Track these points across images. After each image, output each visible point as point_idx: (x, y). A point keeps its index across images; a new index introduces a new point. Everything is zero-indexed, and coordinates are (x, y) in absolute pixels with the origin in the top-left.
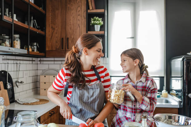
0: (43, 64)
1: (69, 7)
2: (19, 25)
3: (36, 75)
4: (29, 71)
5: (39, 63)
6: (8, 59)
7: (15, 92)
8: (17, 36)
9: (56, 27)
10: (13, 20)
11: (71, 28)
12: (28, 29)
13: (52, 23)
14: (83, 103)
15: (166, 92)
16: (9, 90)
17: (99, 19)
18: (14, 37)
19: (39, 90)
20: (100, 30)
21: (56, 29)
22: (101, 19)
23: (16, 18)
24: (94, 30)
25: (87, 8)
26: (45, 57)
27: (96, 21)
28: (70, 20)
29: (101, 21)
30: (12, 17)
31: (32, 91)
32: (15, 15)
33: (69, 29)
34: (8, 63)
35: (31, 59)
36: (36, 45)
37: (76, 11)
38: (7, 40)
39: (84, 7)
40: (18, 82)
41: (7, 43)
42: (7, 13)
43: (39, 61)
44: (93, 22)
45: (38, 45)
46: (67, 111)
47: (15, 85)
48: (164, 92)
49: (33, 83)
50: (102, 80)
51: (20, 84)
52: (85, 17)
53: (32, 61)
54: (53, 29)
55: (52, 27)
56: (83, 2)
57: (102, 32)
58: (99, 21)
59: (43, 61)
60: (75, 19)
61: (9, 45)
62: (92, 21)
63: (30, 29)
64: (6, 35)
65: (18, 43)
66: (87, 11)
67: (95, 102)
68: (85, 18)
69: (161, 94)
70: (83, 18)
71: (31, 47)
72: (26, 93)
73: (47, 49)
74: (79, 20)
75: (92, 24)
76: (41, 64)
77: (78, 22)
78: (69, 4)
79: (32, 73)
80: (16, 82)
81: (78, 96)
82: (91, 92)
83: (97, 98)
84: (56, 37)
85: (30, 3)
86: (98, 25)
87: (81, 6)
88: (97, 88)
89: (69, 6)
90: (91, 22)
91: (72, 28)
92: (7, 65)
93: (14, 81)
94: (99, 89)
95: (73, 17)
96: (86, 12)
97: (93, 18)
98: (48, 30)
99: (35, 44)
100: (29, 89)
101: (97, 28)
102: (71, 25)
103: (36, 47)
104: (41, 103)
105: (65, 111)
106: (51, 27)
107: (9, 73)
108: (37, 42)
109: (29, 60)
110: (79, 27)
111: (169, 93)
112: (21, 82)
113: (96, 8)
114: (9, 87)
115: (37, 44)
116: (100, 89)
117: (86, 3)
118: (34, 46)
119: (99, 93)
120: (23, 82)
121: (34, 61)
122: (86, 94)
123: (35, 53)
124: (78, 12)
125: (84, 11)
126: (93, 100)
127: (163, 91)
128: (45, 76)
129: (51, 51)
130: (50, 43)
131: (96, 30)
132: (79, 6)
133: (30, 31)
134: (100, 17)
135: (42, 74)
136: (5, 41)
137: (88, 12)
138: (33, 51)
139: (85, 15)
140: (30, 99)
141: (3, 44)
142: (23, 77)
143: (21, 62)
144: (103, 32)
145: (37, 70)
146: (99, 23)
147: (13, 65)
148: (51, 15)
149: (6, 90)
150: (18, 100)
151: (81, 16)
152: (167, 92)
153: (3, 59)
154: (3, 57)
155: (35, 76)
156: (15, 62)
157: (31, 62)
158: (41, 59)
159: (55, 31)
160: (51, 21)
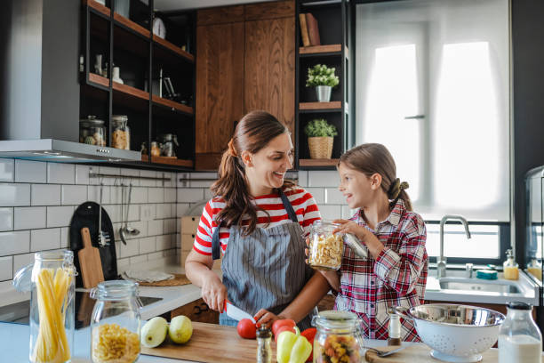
0: (190, 188)
1: (251, 43)
2: (125, 94)
3: (174, 215)
4: (154, 205)
5: (180, 184)
6: (103, 175)
7: (118, 257)
8: (123, 119)
9: (221, 94)
10: (111, 82)
11: (256, 96)
12: (148, 101)
13: (209, 85)
14: (251, 270)
15: (514, 265)
16: (102, 250)
17: (329, 70)
18: (116, 121)
19: (180, 255)
20: (332, 100)
21: (221, 98)
22: (334, 69)
23: (121, 77)
24: (316, 100)
25: (298, 43)
26: (193, 169)
27: (321, 76)
28: (255, 75)
29: (333, 76)
30: (110, 76)
31: (164, 256)
32: (117, 70)
33: (253, 98)
34: (102, 185)
35: (159, 174)
36: (172, 141)
37: (271, 53)
38: (99, 129)
39: (289, 42)
40: (127, 231)
41: (100, 136)
42: (99, 67)
43: (181, 180)
44: (311, 78)
45: (175, 139)
46: (215, 292)
47: (120, 239)
48: (509, 265)
49: (165, 236)
50: (300, 218)
51: (132, 237)
52: (293, 66)
53: (163, 179)
54: (213, 98)
55: (210, 95)
56: (286, 28)
57: (336, 105)
58: (329, 75)
59: (190, 180)
60: (267, 73)
61: (103, 142)
62: (309, 76)
63: (153, 100)
64: (97, 118)
65: (123, 137)
66: (297, 51)
67: (281, 268)
68: (291, 69)
69: (502, 271)
70: (287, 68)
71: (158, 146)
72: (148, 260)
73: (198, 150)
74: (277, 75)
75: (309, 83)
76: (185, 187)
77: (276, 80)
78: (252, 35)
79: (163, 211)
80: (121, 230)
81: (241, 254)
82: (271, 243)
83: (284, 257)
84: (221, 120)
85: (154, 39)
86: (326, 87)
87: (283, 38)
88: (285, 235)
89: (251, 38)
90: (308, 78)
91: (260, 96)
92: (99, 188)
93: (116, 227)
94: (288, 237)
95: (262, 67)
96: (294, 53)
97: (312, 68)
98: (202, 100)
99: (169, 137)
100: (153, 250)
101: (324, 94)
102: (256, 86)
103: (170, 145)
104: (178, 282)
105: (212, 291)
106: (207, 93)
107: (105, 207)
108: (173, 134)
109: (156, 179)
110: (278, 92)
111: (523, 267)
112: (134, 232)
113: (323, 42)
114: (103, 241)
115: (173, 137)
116: (292, 238)
117: (293, 29)
118: (167, 144)
119: (289, 245)
120: (139, 232)
121: (169, 180)
122: (259, 249)
123: (170, 159)
124: (276, 53)
125: (290, 52)
126: (275, 263)
127: (505, 264)
128: (193, 219)
129: (208, 153)
130: (206, 136)
131: (320, 98)
132: (277, 39)
133: (153, 106)
134: (329, 66)
135: (187, 214)
136: (95, 131)
137: (301, 52)
138: (164, 154)
139: (292, 59)
140: (154, 273)
141: (91, 138)
142: (139, 221)
143: (135, 182)
144: (339, 103)
145: (176, 203)
146: (329, 81)
147: (113, 189)
148: (209, 64)
149: (97, 250)
150: (125, 273)
151: (283, 64)
152: (517, 266)
153: (91, 176)
154: (91, 169)
155: (171, 218)
156: (119, 182)
157: (159, 183)
158: (185, 176)
159: (219, 104)
160: (209, 80)
